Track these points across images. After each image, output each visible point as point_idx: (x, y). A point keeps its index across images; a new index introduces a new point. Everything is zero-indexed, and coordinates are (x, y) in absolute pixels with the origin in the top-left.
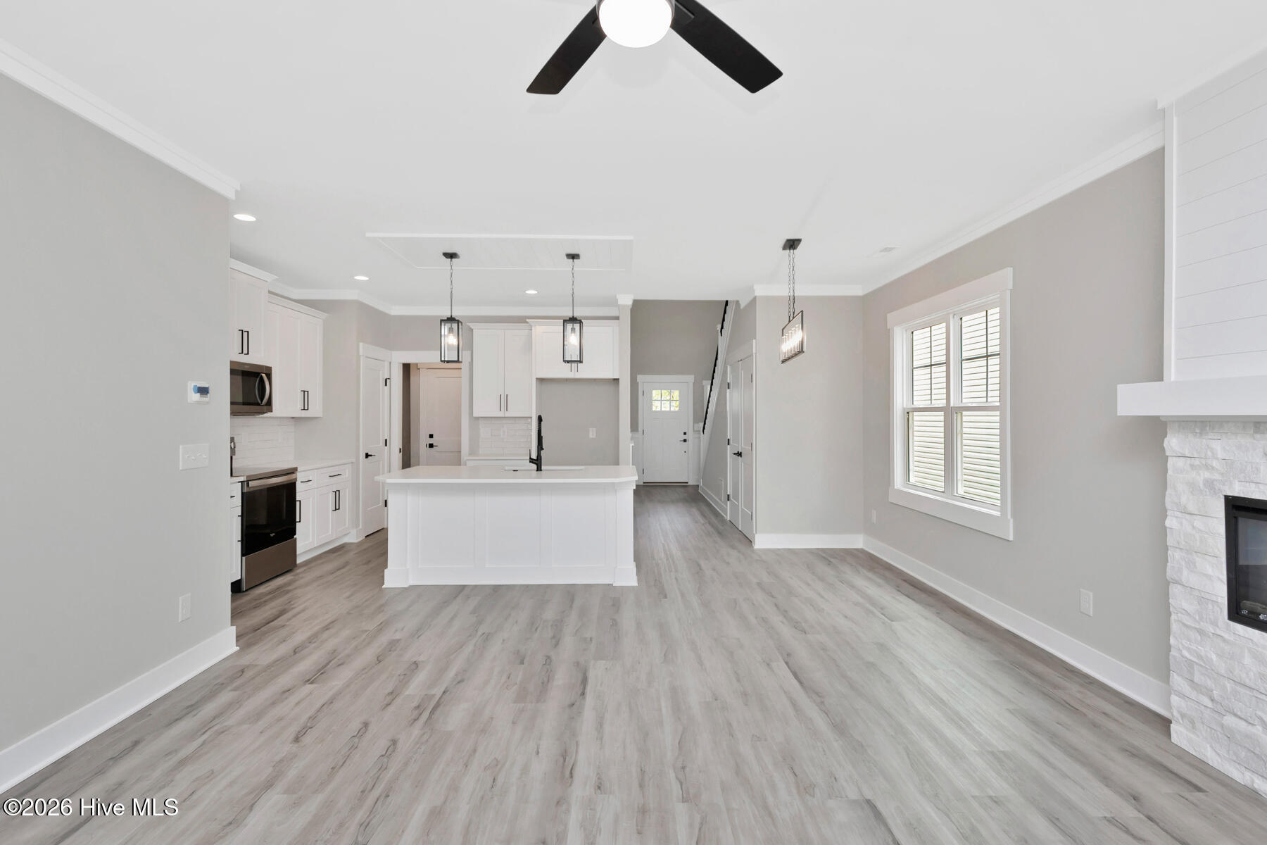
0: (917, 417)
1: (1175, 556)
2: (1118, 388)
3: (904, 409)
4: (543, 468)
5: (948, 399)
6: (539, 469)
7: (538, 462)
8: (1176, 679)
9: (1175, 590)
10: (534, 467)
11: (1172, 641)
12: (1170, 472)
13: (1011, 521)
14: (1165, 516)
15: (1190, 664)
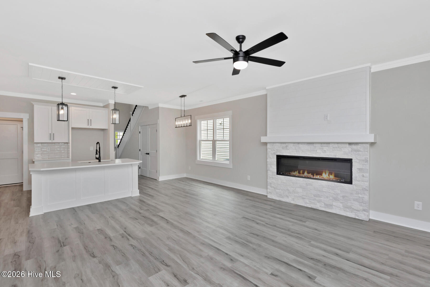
0: (202, 142)
1: (269, 166)
2: (261, 138)
3: (199, 140)
4: (101, 161)
5: (214, 138)
6: (100, 161)
7: (99, 159)
8: (269, 187)
9: (269, 172)
10: (98, 161)
11: (268, 180)
12: (268, 152)
13: (232, 164)
14: (267, 159)
15: (271, 183)
